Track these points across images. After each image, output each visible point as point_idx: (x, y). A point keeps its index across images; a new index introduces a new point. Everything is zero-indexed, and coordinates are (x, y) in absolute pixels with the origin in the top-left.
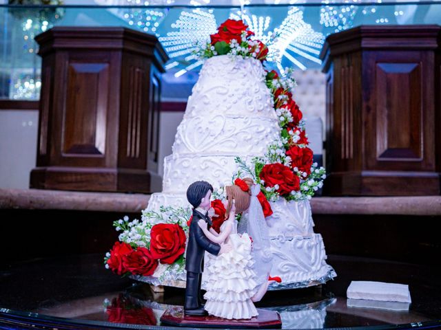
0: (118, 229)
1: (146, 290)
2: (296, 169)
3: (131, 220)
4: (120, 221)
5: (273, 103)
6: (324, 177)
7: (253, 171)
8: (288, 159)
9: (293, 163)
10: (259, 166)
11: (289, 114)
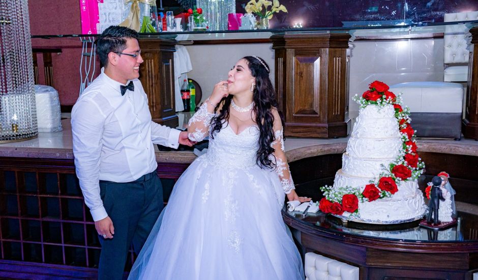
0: (322, 190)
1: (340, 221)
2: (410, 166)
3: (328, 187)
4: (324, 188)
5: (399, 128)
6: (424, 167)
7: (389, 169)
8: (406, 162)
9: (409, 164)
10: (392, 165)
11: (407, 137)
